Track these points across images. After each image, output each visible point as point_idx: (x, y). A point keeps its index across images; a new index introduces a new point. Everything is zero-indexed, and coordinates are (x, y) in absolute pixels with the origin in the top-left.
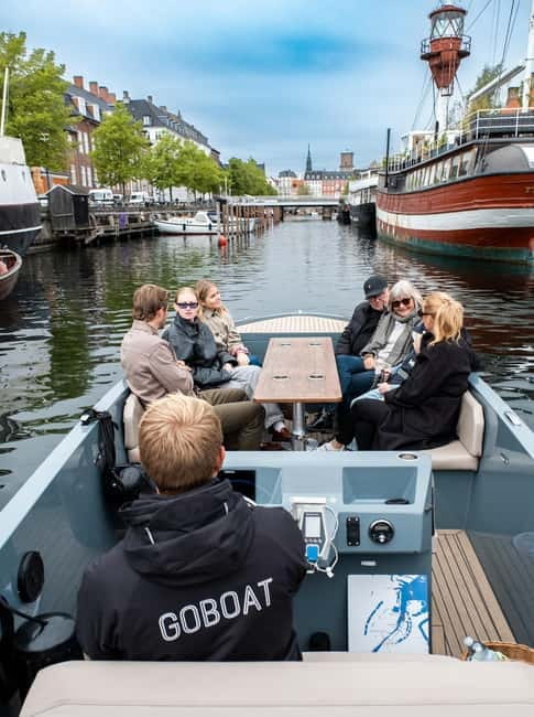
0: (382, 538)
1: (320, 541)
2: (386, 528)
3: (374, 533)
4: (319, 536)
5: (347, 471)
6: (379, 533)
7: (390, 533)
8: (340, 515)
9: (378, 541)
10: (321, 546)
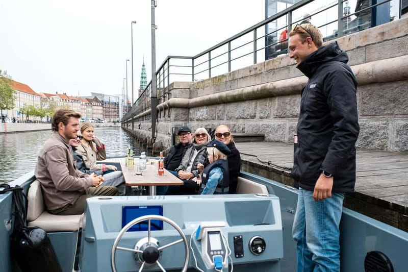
0: (259, 249)
1: (222, 252)
2: (260, 242)
3: (253, 246)
4: (220, 248)
5: (227, 204)
6: (256, 246)
7: (263, 245)
8: (229, 234)
9: (257, 252)
10: (224, 256)
